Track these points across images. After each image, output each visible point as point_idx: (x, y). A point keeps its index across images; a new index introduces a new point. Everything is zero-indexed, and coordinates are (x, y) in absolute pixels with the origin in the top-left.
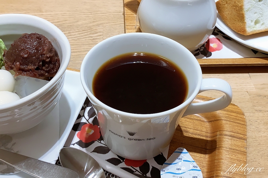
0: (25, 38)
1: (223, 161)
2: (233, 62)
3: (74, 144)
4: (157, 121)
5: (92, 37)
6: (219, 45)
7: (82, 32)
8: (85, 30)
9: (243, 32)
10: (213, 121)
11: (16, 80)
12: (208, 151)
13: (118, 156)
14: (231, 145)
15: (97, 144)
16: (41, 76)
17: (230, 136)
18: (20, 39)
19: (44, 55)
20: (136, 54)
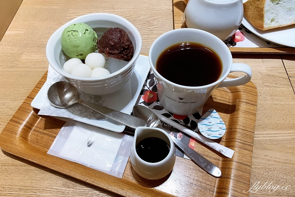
0: (111, 31)
1: (240, 119)
2: (252, 51)
3: (141, 103)
4: (198, 92)
5: (150, 29)
6: (242, 37)
7: (143, 25)
8: (144, 24)
9: (261, 28)
10: (234, 92)
11: (106, 60)
12: (229, 112)
13: (169, 112)
14: (246, 108)
15: (155, 104)
16: (122, 58)
17: (246, 103)
18: (108, 32)
19: (124, 43)
20: (183, 43)
